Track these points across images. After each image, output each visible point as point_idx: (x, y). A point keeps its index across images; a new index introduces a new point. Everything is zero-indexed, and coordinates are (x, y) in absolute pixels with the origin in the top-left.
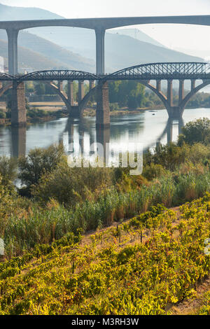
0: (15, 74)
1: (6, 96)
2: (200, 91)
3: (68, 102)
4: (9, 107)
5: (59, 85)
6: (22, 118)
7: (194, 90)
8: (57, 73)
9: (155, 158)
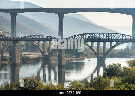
0: (14, 37)
1: (9, 49)
2: (115, 48)
3: (43, 53)
4: (10, 55)
5: (38, 44)
6: (18, 61)
7: (112, 48)
8: (37, 37)
9: (91, 84)
